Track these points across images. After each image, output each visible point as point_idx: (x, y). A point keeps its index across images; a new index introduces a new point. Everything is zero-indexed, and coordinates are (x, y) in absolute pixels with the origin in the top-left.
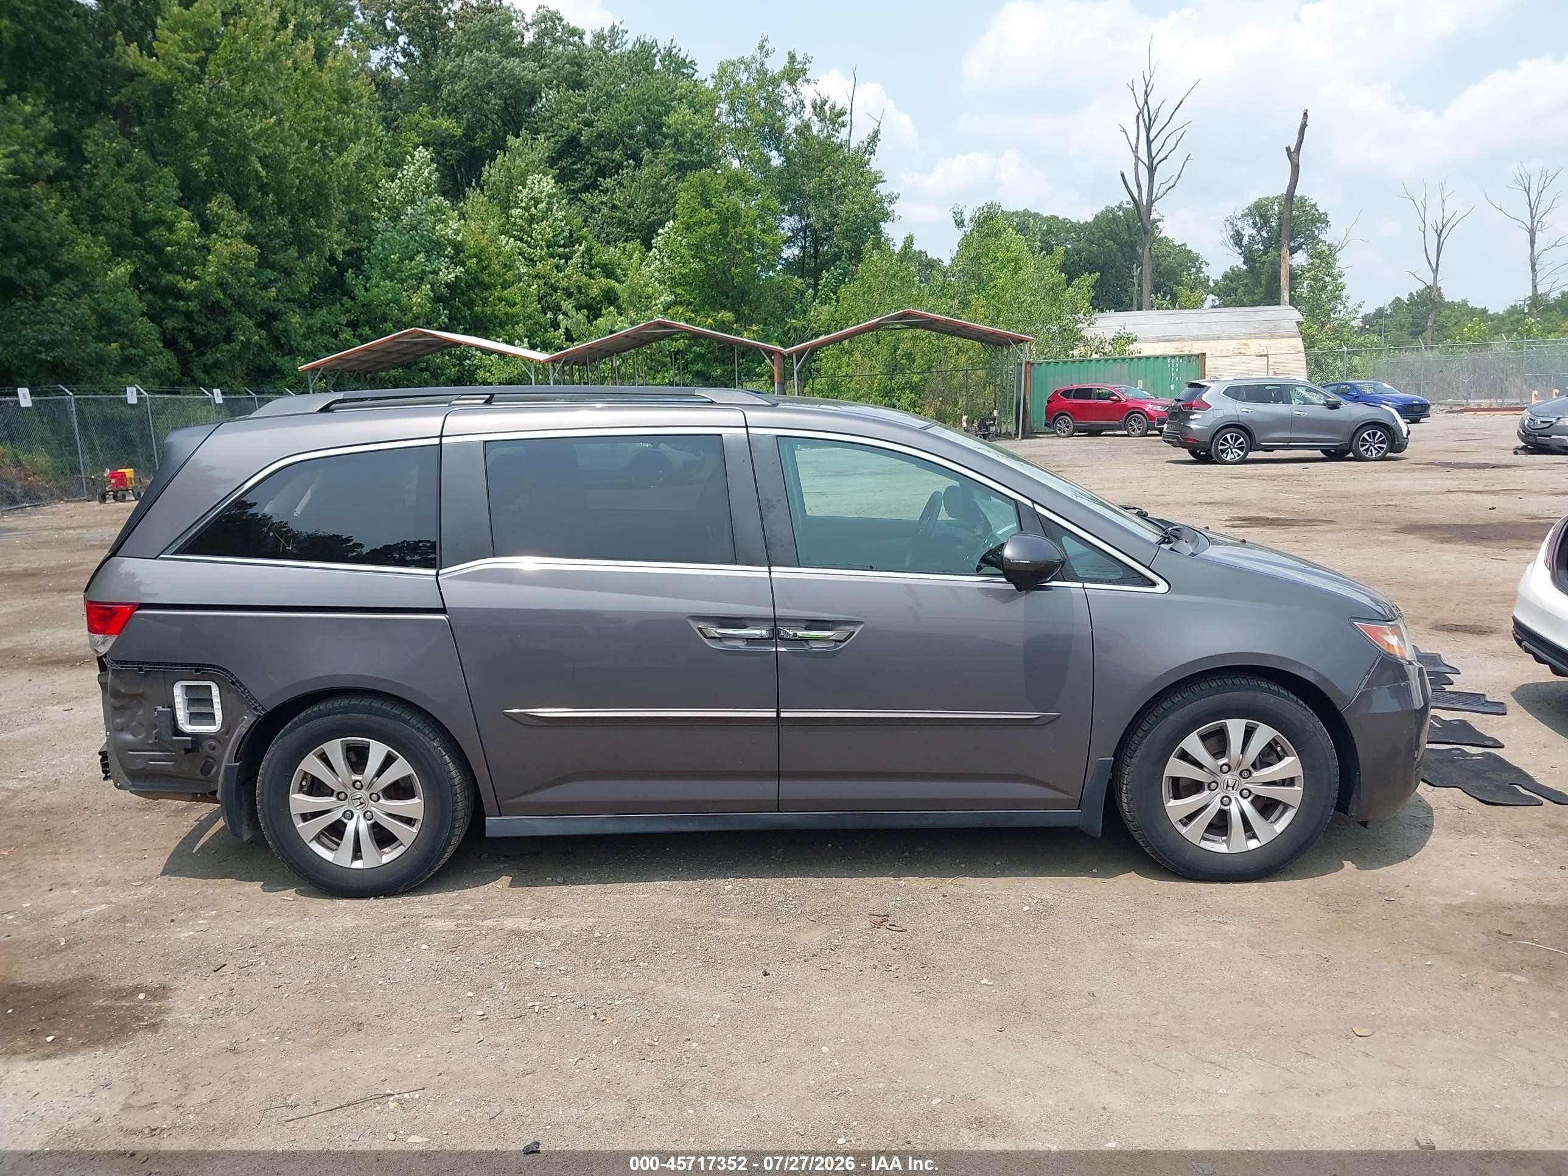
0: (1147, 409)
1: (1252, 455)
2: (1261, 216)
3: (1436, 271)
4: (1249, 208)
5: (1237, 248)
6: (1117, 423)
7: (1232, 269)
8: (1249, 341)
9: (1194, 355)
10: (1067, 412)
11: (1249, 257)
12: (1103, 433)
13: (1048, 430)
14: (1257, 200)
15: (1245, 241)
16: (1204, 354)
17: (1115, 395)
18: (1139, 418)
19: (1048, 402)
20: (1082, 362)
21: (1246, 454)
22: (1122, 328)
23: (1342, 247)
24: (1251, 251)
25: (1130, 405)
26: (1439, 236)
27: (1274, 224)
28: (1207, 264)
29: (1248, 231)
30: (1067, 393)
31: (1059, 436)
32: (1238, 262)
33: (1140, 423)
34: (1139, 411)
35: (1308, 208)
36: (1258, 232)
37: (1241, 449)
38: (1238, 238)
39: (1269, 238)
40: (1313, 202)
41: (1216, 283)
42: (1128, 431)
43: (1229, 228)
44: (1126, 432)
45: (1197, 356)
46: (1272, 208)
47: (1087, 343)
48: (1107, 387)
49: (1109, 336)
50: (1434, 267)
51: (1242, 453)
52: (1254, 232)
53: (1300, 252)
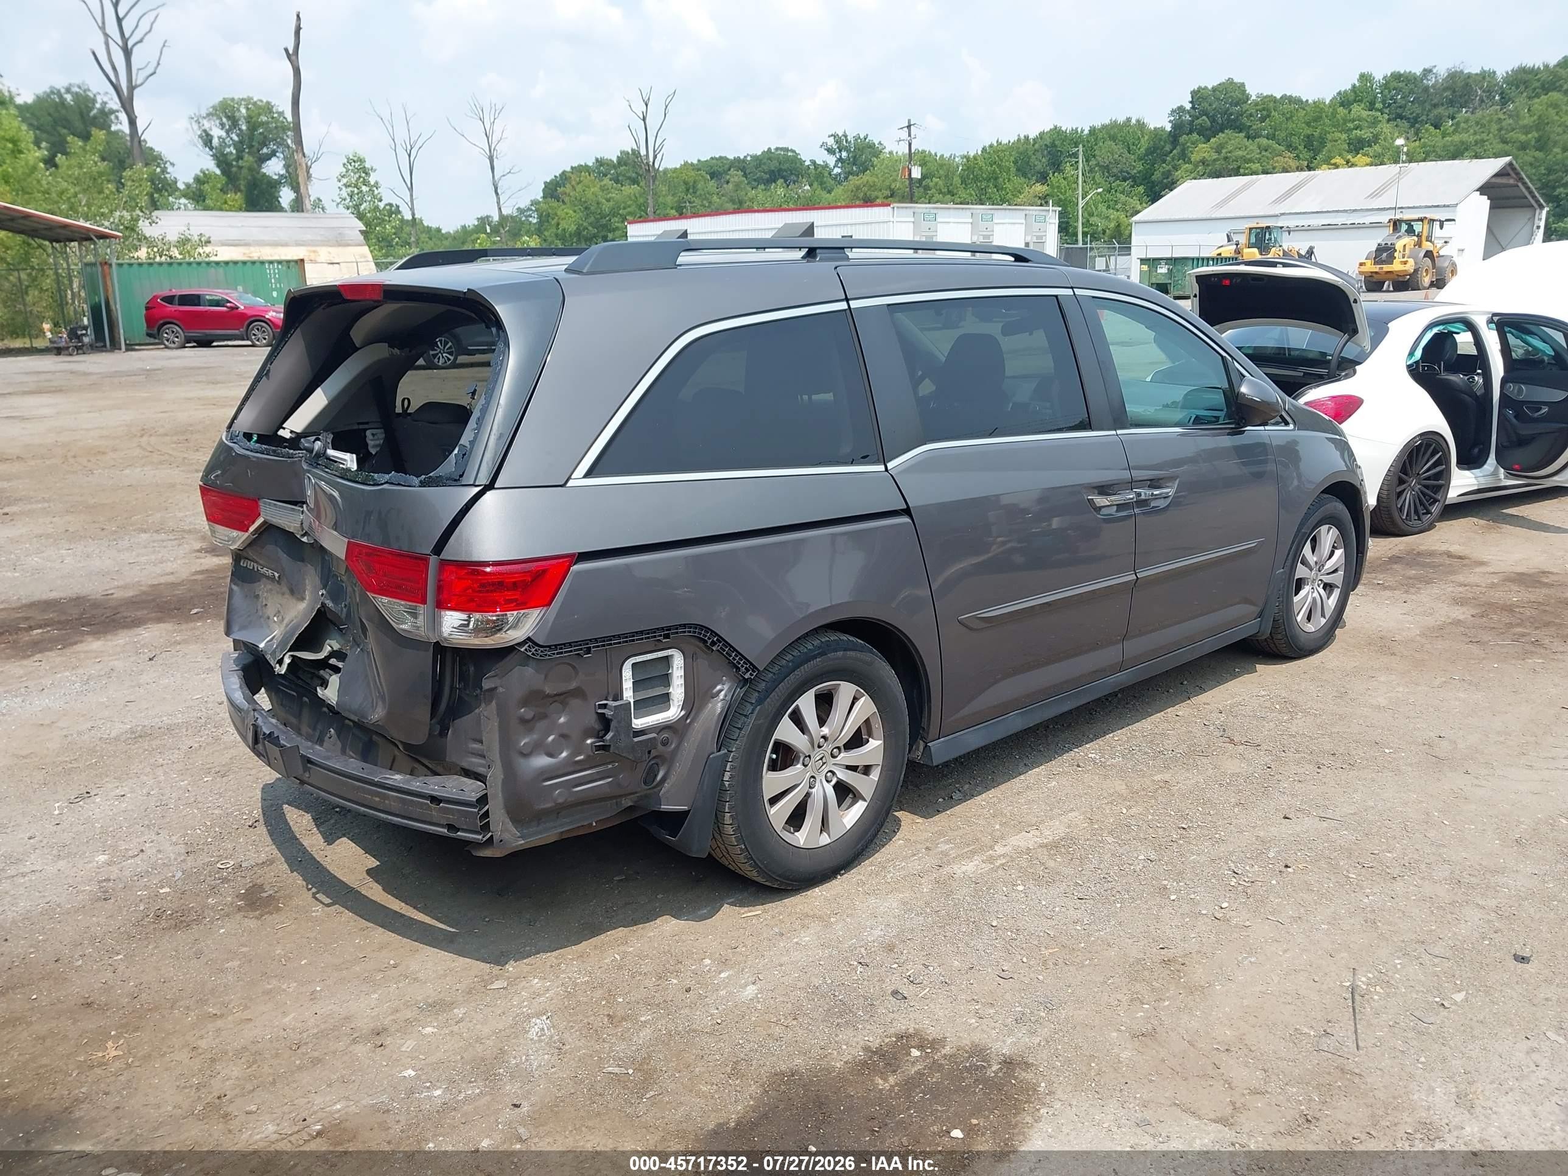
0: (267, 317)
1: (462, 359)
2: (228, 117)
3: (411, 189)
4: (214, 107)
5: (207, 149)
6: (236, 332)
7: (202, 171)
8: (318, 249)
9: (293, 261)
10: (175, 321)
11: (222, 160)
12: (215, 344)
13: (152, 340)
14: (221, 99)
15: (215, 142)
16: (302, 260)
17: (230, 302)
18: (262, 327)
19: (147, 309)
20: (151, 264)
21: (456, 359)
22: (185, 229)
23: (318, 159)
24: (223, 155)
25: (250, 312)
26: (409, 156)
27: (244, 127)
28: (173, 164)
29: (217, 133)
30: (169, 299)
31: (167, 347)
32: (210, 165)
33: (264, 332)
34: (260, 319)
35: (275, 115)
36: (227, 132)
37: (451, 353)
38: (207, 140)
39: (241, 142)
40: (280, 110)
41: (188, 186)
42: (252, 341)
43: (195, 126)
44: (249, 343)
45: (296, 262)
46: (238, 110)
47: (150, 243)
48: (218, 293)
49: (173, 237)
50: (409, 185)
51: (452, 358)
52: (223, 134)
53: (274, 159)
